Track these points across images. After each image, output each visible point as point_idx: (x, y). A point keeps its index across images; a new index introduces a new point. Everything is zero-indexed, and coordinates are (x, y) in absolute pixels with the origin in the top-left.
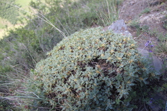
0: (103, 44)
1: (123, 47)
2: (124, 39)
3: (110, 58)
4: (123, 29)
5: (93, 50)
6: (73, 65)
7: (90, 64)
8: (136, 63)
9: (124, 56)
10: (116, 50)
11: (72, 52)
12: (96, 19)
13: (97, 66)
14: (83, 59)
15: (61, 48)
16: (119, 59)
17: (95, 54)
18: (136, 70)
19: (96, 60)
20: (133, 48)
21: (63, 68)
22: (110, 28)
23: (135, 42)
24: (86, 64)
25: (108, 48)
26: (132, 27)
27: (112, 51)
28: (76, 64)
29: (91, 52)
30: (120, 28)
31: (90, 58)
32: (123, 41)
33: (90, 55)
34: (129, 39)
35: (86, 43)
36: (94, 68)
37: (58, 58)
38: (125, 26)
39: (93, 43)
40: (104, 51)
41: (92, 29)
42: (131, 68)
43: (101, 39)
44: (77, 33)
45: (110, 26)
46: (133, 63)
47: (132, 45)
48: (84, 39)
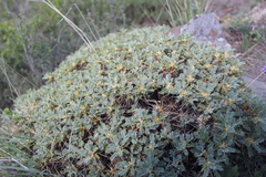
0: (172, 62)
1: (213, 70)
2: (217, 55)
3: (186, 93)
4: (214, 34)
5: (150, 74)
6: (106, 102)
7: (142, 104)
8: (239, 105)
9: (215, 90)
10: (197, 77)
11: (104, 75)
12: (153, 9)
13: (157, 107)
14: (128, 92)
15: (78, 67)
16: (205, 95)
17: (152, 83)
18: (240, 122)
19: (155, 94)
20: (235, 74)
21: (83, 108)
22: (186, 31)
23: (240, 64)
24: (132, 102)
25: (181, 72)
26: (232, 31)
27: (190, 79)
28: (113, 100)
29: (145, 77)
30: (207, 31)
31: (143, 89)
32: (214, 58)
33: (144, 83)
34: (226, 55)
35: (135, 58)
36: (150, 113)
37: (72, 87)
38: (218, 27)
39: (150, 58)
40: (173, 76)
41: (147, 29)
42: (230, 116)
43: (166, 52)
44: (113, 36)
45: (185, 27)
46: (234, 106)
47: (233, 68)
48: (130, 50)
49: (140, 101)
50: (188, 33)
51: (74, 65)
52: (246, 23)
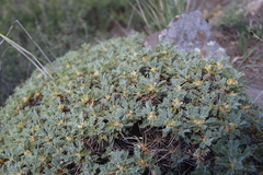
0: (152, 84)
1: (205, 89)
2: (208, 68)
3: (173, 123)
4: (201, 38)
5: (125, 104)
6: (71, 148)
7: (119, 143)
8: (245, 131)
9: (210, 116)
10: (186, 100)
11: (65, 110)
12: (122, 9)
13: (139, 146)
14: (99, 131)
15: (31, 102)
16: (199, 123)
17: (129, 115)
19: (135, 129)
20: (234, 89)
21: (42, 159)
22: (165, 38)
23: (239, 74)
24: (107, 144)
25: (164, 95)
26: (225, 29)
27: (178, 103)
28: (81, 144)
29: (119, 110)
30: (193, 35)
31: (118, 125)
32: (204, 72)
33: (118, 117)
34: (219, 66)
35: (104, 83)
36: (131, 154)
37: (25, 132)
38: (205, 27)
39: (123, 82)
40: (155, 103)
41: (115, 41)
42: (234, 146)
43: (143, 71)
44: (72, 55)
45: (164, 32)
46: (238, 133)
47: (230, 82)
48: (97, 73)
49: (116, 140)
50: (167, 42)
51: (25, 99)
52: (241, 16)
